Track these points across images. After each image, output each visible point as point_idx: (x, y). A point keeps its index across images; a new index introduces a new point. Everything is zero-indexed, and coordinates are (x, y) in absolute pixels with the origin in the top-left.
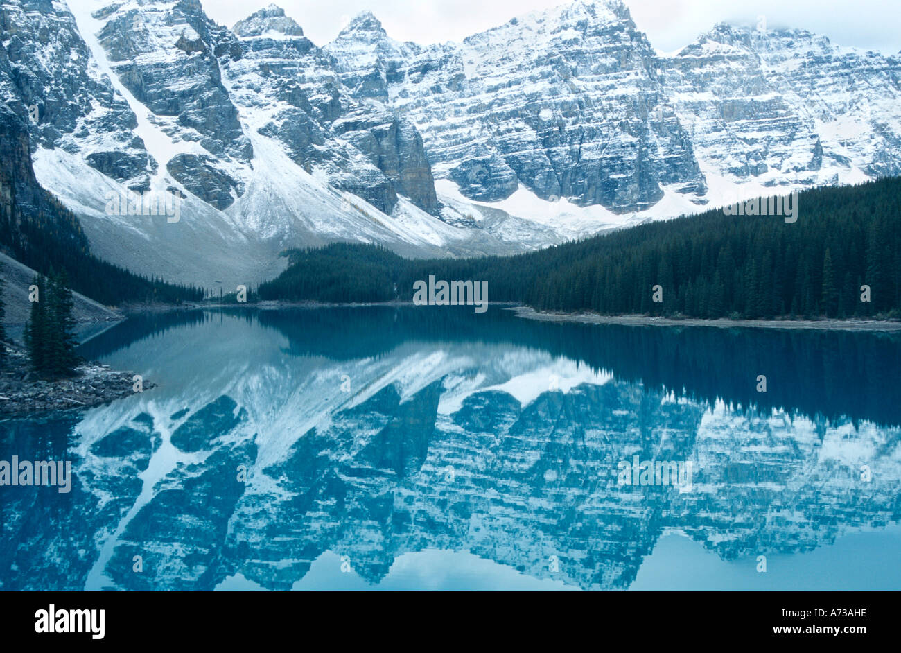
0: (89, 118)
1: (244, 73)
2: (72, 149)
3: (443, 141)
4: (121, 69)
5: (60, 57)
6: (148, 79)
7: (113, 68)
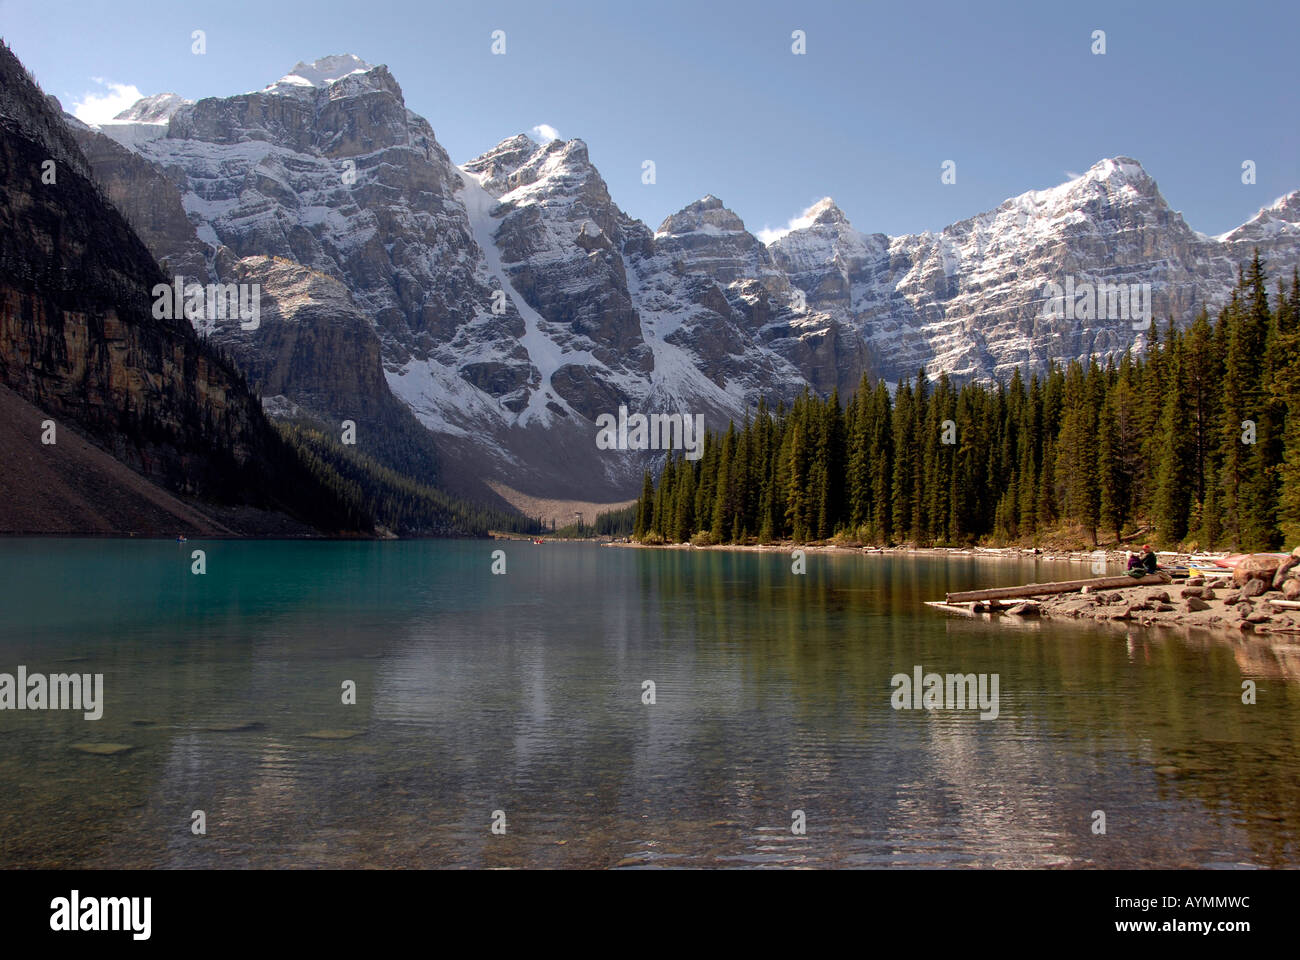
0: (470, 325)
1: (655, 272)
2: (447, 360)
3: (915, 352)
4: (513, 270)
5: (444, 259)
6: (542, 280)
7: (505, 270)
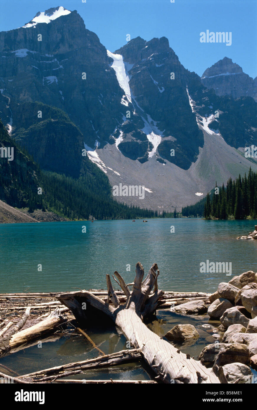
0: (121, 125)
4: (139, 99)
7: (134, 99)
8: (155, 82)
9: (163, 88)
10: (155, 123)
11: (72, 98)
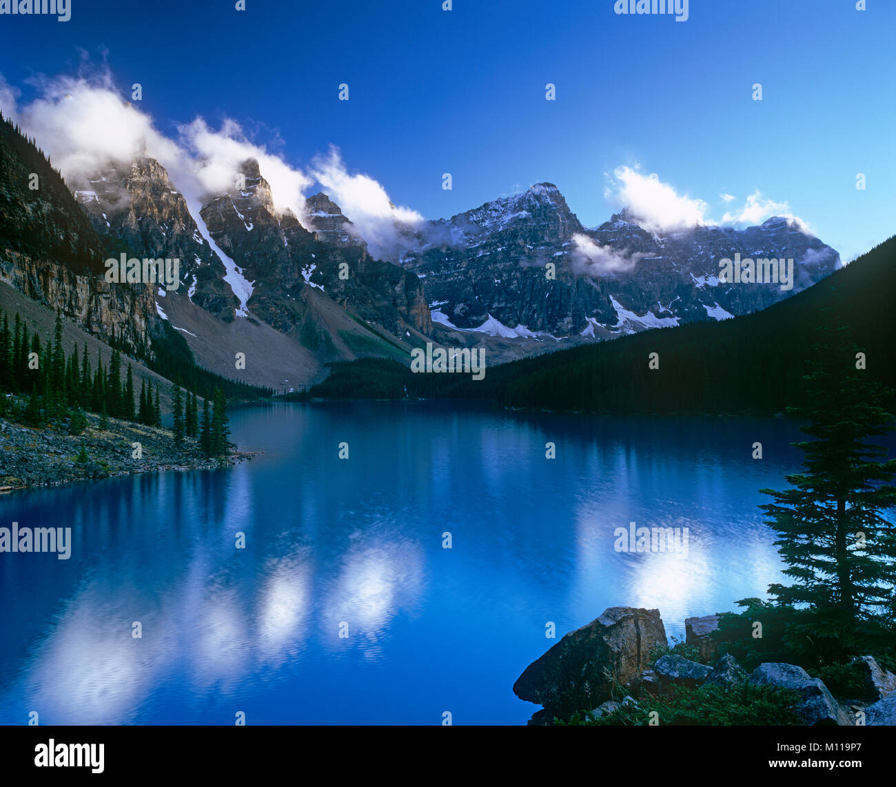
0: (194, 270)
6: (235, 243)
7: (211, 236)
8: (239, 215)
9: (251, 224)
10: (241, 270)
11: (123, 225)
